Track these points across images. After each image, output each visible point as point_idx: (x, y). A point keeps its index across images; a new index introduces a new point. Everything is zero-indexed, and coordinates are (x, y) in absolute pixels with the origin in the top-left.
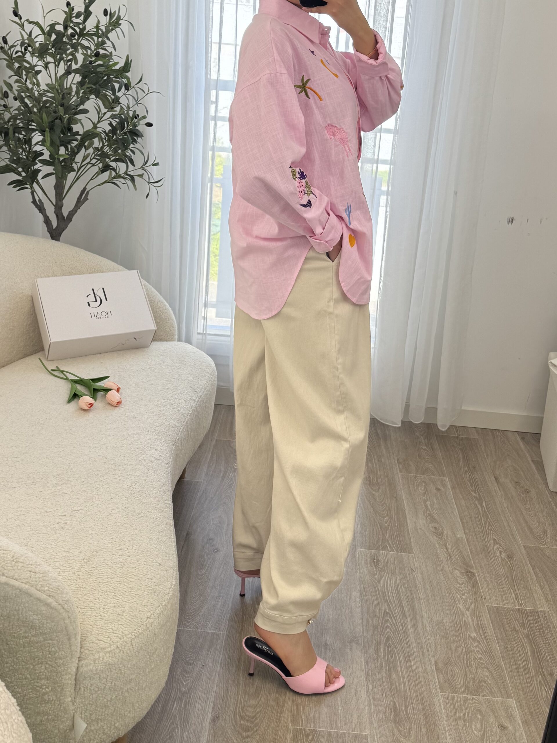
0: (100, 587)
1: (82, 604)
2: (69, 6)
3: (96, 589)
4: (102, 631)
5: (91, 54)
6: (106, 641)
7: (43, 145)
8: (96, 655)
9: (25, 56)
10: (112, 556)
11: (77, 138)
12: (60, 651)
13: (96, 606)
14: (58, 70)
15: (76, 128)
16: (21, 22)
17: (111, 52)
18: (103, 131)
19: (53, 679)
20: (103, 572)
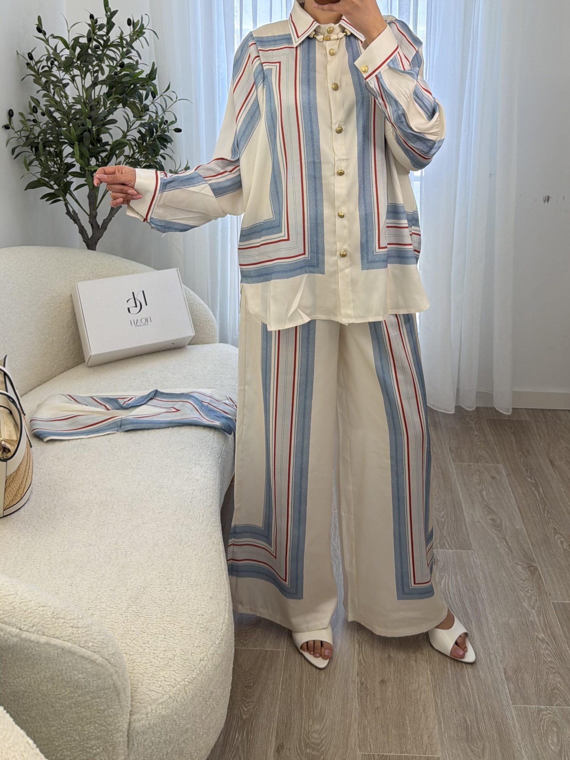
0: (149, 628)
1: (132, 650)
2: (92, 19)
3: (145, 631)
4: (153, 680)
5: (117, 64)
6: (158, 691)
7: (72, 157)
8: (148, 708)
9: (52, 70)
10: (160, 593)
11: (107, 149)
12: (109, 709)
13: (146, 651)
14: (85, 83)
15: (105, 137)
16: (45, 37)
17: (137, 61)
18: (132, 139)
19: (104, 739)
20: (152, 612)
